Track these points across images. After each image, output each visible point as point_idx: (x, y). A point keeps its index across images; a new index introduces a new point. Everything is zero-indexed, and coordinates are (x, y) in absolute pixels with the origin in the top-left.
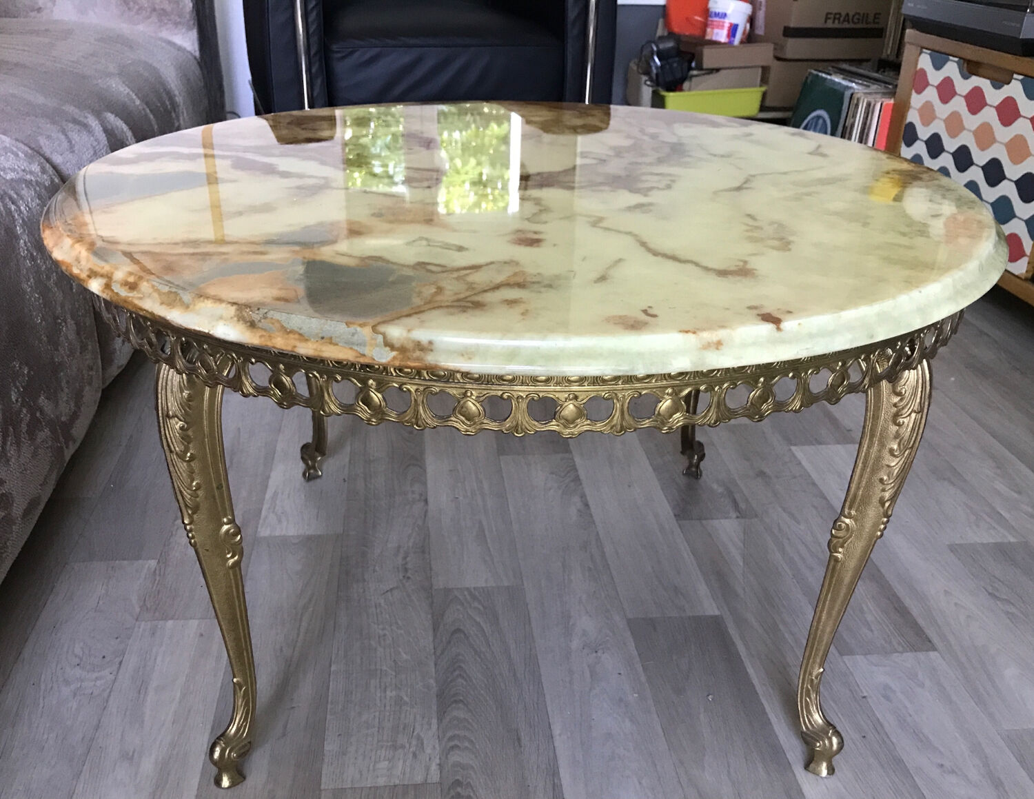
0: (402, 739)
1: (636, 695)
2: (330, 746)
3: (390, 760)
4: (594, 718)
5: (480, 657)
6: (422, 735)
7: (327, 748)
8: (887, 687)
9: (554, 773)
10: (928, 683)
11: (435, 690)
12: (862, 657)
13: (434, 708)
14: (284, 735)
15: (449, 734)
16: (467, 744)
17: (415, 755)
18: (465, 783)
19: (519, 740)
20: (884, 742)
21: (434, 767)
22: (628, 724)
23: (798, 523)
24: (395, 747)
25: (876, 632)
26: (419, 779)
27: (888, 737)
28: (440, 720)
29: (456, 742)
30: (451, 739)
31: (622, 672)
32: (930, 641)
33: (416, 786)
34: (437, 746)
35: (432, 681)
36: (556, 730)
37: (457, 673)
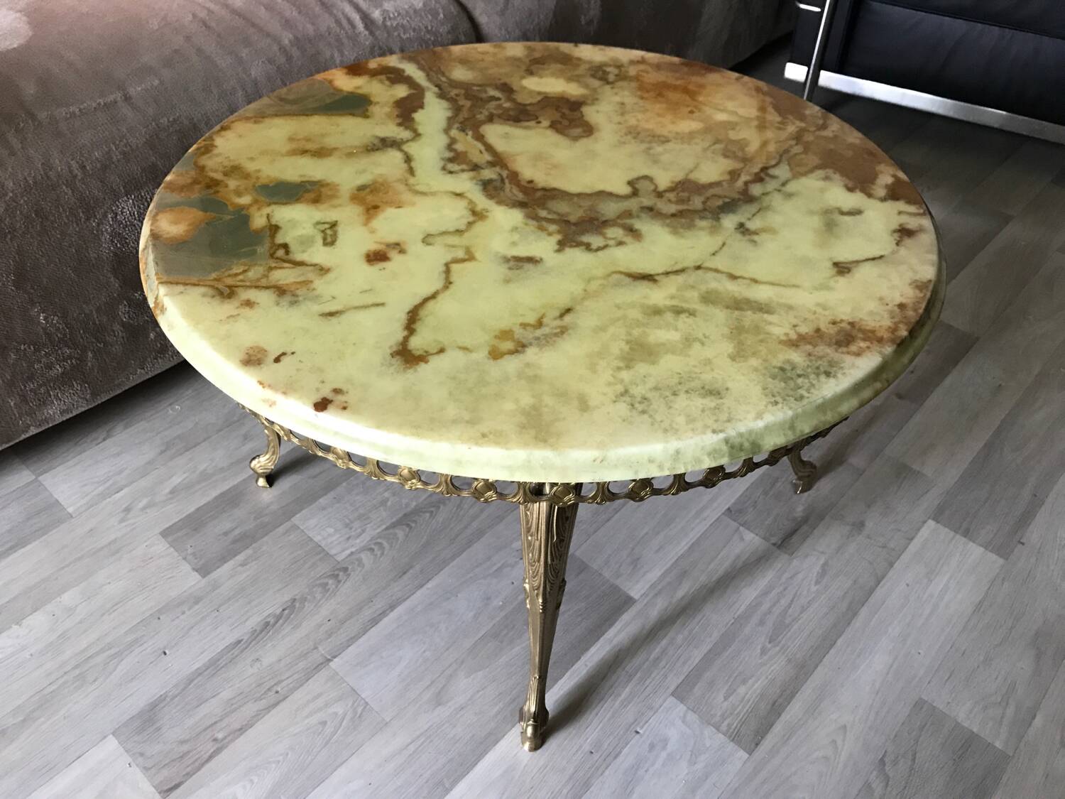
0: (356, 524)
1: (501, 603)
2: (322, 501)
3: (336, 531)
4: (459, 595)
5: (457, 509)
6: (368, 530)
7: (321, 500)
8: (665, 742)
9: (392, 607)
10: (699, 766)
11: (409, 509)
12: (685, 708)
13: (394, 520)
14: (315, 477)
15: (379, 540)
16: (379, 553)
17: (348, 538)
18: (348, 573)
19: (405, 573)
20: (597, 769)
21: (348, 552)
22: (471, 614)
23: (817, 583)
24: (347, 525)
25: (726, 703)
26: (333, 552)
27: (606, 768)
28: (387, 529)
29: (376, 548)
30: (376, 544)
31: (515, 583)
32: (757, 745)
33: (328, 554)
34: (365, 542)
35: (414, 504)
36: (429, 585)
37: (432, 509)
